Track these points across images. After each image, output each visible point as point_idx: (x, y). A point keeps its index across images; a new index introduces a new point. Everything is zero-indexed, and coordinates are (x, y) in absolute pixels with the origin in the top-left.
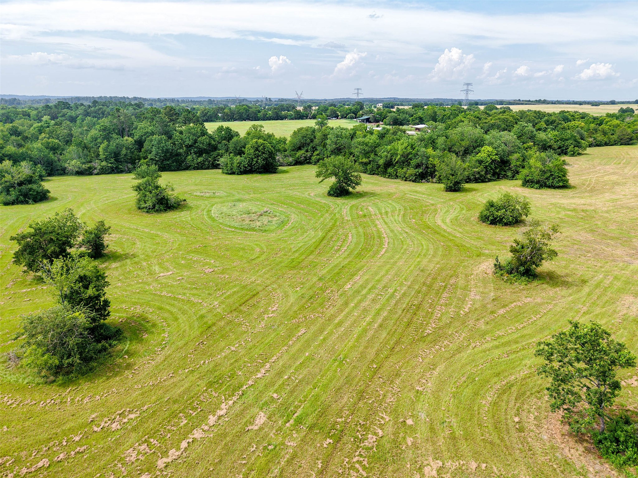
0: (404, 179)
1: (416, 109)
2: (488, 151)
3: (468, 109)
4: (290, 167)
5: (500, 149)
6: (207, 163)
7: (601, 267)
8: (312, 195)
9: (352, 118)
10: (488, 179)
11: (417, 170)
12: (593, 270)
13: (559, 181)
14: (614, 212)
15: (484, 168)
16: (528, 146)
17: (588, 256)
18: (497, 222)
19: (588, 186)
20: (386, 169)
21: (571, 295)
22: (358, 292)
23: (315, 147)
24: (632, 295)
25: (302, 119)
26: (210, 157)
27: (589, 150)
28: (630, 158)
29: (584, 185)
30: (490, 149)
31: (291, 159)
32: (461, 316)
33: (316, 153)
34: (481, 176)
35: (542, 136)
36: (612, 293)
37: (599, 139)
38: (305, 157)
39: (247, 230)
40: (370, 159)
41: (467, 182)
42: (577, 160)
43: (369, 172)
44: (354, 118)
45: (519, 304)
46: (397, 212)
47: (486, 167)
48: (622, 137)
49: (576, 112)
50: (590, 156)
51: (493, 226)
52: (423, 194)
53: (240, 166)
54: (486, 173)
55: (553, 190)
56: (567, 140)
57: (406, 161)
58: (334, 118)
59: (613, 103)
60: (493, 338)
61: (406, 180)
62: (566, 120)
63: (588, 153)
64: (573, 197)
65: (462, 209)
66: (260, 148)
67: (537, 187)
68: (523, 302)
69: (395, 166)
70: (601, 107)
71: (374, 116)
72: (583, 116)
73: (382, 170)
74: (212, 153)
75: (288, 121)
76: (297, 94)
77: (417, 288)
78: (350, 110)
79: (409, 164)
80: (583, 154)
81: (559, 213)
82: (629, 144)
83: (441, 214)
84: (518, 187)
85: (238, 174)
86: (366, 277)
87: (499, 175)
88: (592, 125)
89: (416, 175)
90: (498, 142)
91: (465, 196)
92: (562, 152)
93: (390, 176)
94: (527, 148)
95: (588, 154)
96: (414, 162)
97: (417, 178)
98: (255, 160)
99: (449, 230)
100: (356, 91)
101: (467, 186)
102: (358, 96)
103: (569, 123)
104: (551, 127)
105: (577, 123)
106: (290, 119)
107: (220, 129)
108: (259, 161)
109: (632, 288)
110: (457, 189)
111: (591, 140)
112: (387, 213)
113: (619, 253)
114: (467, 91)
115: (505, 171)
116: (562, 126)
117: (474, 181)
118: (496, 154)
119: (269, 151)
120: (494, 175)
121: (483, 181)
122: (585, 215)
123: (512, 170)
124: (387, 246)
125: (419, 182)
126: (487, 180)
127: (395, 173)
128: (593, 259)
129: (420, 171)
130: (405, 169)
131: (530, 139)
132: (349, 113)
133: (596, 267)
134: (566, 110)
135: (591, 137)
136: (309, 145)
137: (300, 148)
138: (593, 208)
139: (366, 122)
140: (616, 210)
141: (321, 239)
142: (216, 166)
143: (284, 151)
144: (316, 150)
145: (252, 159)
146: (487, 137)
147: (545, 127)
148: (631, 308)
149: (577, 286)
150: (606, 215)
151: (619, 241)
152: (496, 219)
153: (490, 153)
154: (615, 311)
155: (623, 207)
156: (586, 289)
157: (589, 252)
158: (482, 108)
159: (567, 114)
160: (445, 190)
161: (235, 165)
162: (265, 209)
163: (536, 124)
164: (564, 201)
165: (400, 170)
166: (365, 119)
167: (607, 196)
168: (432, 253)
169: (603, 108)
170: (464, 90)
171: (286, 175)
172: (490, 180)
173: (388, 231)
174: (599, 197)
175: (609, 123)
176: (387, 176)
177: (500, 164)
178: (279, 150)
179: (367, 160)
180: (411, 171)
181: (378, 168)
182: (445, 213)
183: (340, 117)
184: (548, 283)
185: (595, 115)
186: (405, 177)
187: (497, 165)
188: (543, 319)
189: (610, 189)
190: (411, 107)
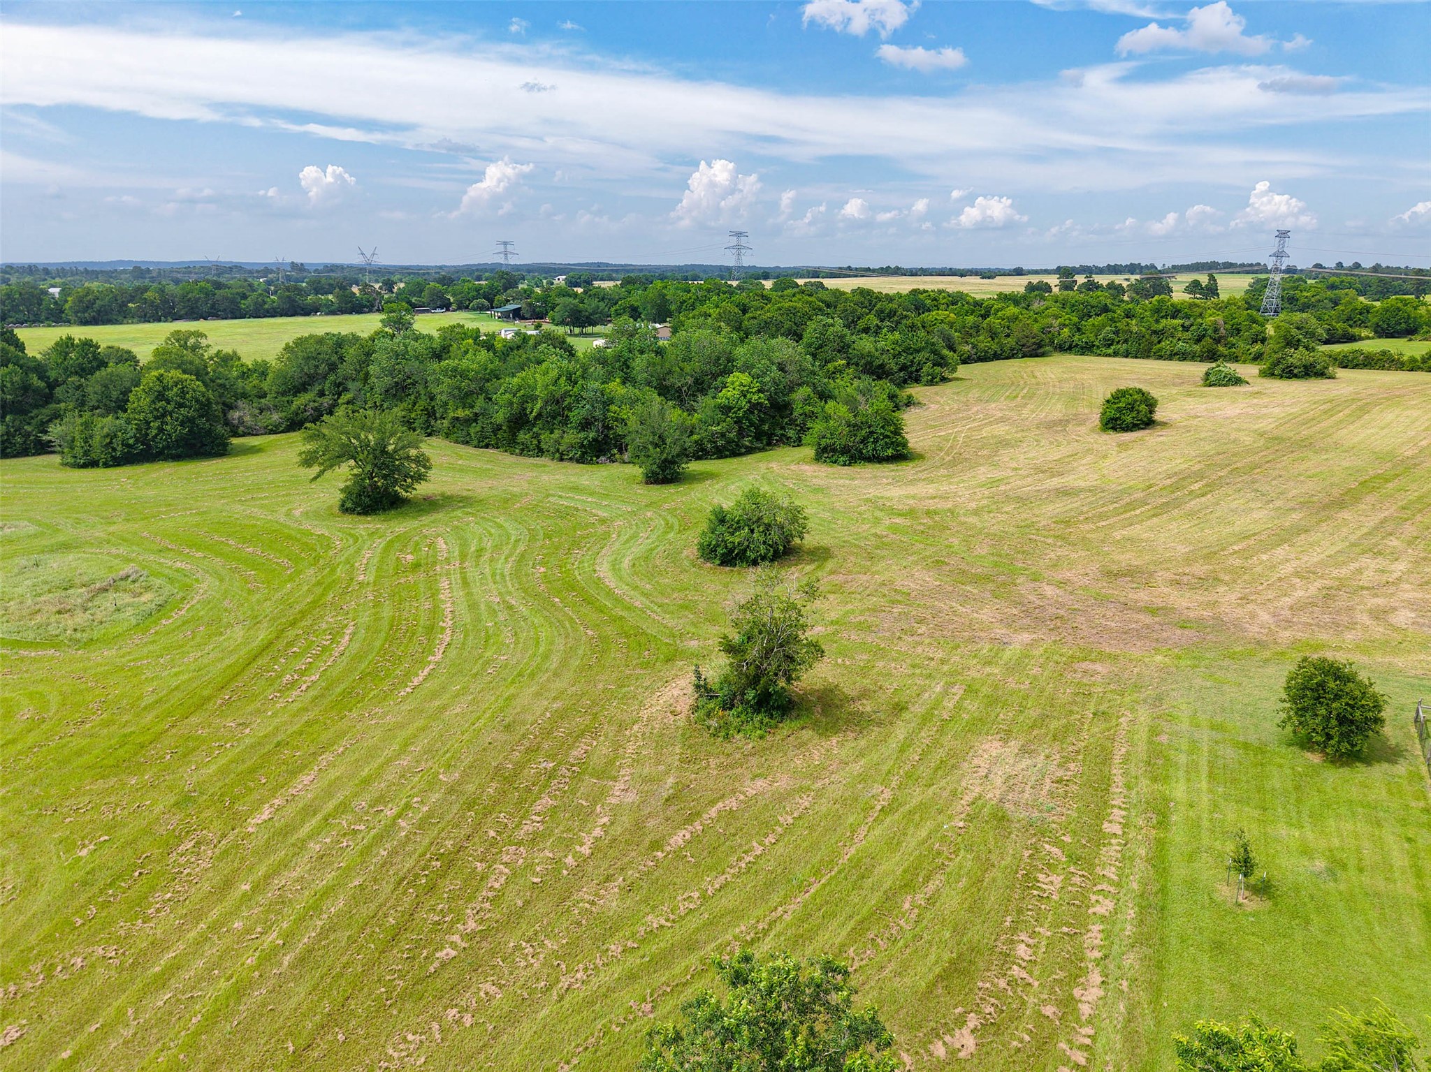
0: (557, 455)
1: (629, 287)
2: (742, 385)
3: (739, 287)
4: (273, 437)
5: (768, 379)
6: (19, 439)
7: (943, 662)
8: (297, 513)
9: (481, 309)
10: (747, 447)
11: (582, 435)
12: (924, 672)
13: (887, 446)
14: (989, 512)
15: (735, 422)
16: (835, 368)
17: (920, 631)
18: (735, 558)
19: (947, 454)
20: (514, 435)
21: (862, 754)
22: (286, 832)
23: (340, 384)
24: (998, 737)
25: (360, 312)
26: (29, 424)
27: (962, 370)
28: (1037, 384)
29: (941, 450)
30: (745, 378)
31: (276, 417)
32: (565, 872)
33: (346, 397)
34: (729, 442)
35: (865, 344)
36: (955, 737)
37: (981, 345)
38: (316, 409)
39: (32, 645)
40: (476, 410)
41: (699, 458)
42: (937, 394)
43: (475, 442)
44: (488, 310)
45: (731, 803)
46: (506, 550)
47: (738, 421)
48: (1024, 341)
49: (940, 292)
50: (965, 383)
51: (728, 568)
52: (592, 494)
53: (111, 443)
54: (741, 434)
55: (878, 465)
56: (918, 351)
57: (557, 412)
58: (438, 310)
59: (1019, 272)
60: (629, 944)
61: (562, 460)
62: (920, 308)
63: (960, 376)
64: (913, 482)
65: (669, 527)
66: (170, 394)
67: (845, 462)
68: (742, 797)
69: (534, 425)
70: (998, 280)
71: (530, 305)
72: (955, 300)
73: (505, 435)
74: (35, 412)
75: (321, 318)
76: (362, 254)
77: (473, 790)
78: (478, 290)
79: (565, 422)
80: (950, 380)
81: (877, 521)
82: (1037, 356)
83: (617, 546)
84: (806, 463)
85: (106, 465)
86: (333, 774)
87: (770, 436)
88: (971, 319)
89: (582, 446)
90: (763, 362)
91: (685, 495)
92: (910, 377)
93: (525, 451)
94: (834, 373)
95: (961, 379)
96: (576, 415)
97: (586, 453)
98: (155, 424)
99: (621, 589)
100: (501, 248)
101: (694, 466)
102: (506, 258)
103: (926, 314)
104: (888, 323)
105: (942, 314)
106: (327, 314)
107: (65, 346)
108: (168, 427)
109: (1001, 716)
110: (669, 477)
111: (967, 348)
112: (480, 552)
113: (985, 617)
114: (738, 248)
115: (783, 428)
116: (909, 322)
117: (714, 454)
118: (759, 391)
119: (197, 401)
120: (758, 437)
121: (735, 454)
122: (931, 523)
123: (797, 425)
124: (439, 656)
125: (590, 462)
126: (743, 450)
127: (535, 442)
128: (927, 641)
129: (592, 435)
130: (556, 431)
131: (839, 351)
132: (474, 298)
133: (933, 663)
134: (921, 287)
135: (967, 342)
136: (325, 377)
137: (302, 388)
138: (949, 505)
139: (514, 318)
140: (994, 507)
141: (254, 652)
142: (43, 448)
143: (260, 397)
144: (346, 390)
145: (148, 423)
146: (740, 351)
147: (877, 325)
148: (991, 776)
149: (880, 724)
150: (972, 520)
151: (991, 586)
152: (732, 551)
153: (745, 389)
154: (954, 793)
155: (1008, 499)
156: (900, 732)
157: (922, 621)
158: (768, 284)
159: (921, 297)
160: (644, 480)
161: (96, 441)
162: (128, 569)
163: (859, 319)
164: (895, 492)
165: (545, 436)
166: (510, 312)
167: (984, 473)
168: (553, 667)
169: (1001, 282)
170: (733, 247)
171: (253, 460)
172: (750, 451)
173: (462, 607)
174: (965, 478)
175: (1000, 314)
176: (517, 451)
177: (772, 412)
178: (244, 396)
179: (467, 412)
180: (571, 437)
181: (495, 433)
182: (627, 541)
183: (454, 306)
184: (816, 725)
185: (978, 297)
186: (558, 450)
187: (765, 413)
188: (780, 849)
189: (990, 456)
190: (619, 283)
